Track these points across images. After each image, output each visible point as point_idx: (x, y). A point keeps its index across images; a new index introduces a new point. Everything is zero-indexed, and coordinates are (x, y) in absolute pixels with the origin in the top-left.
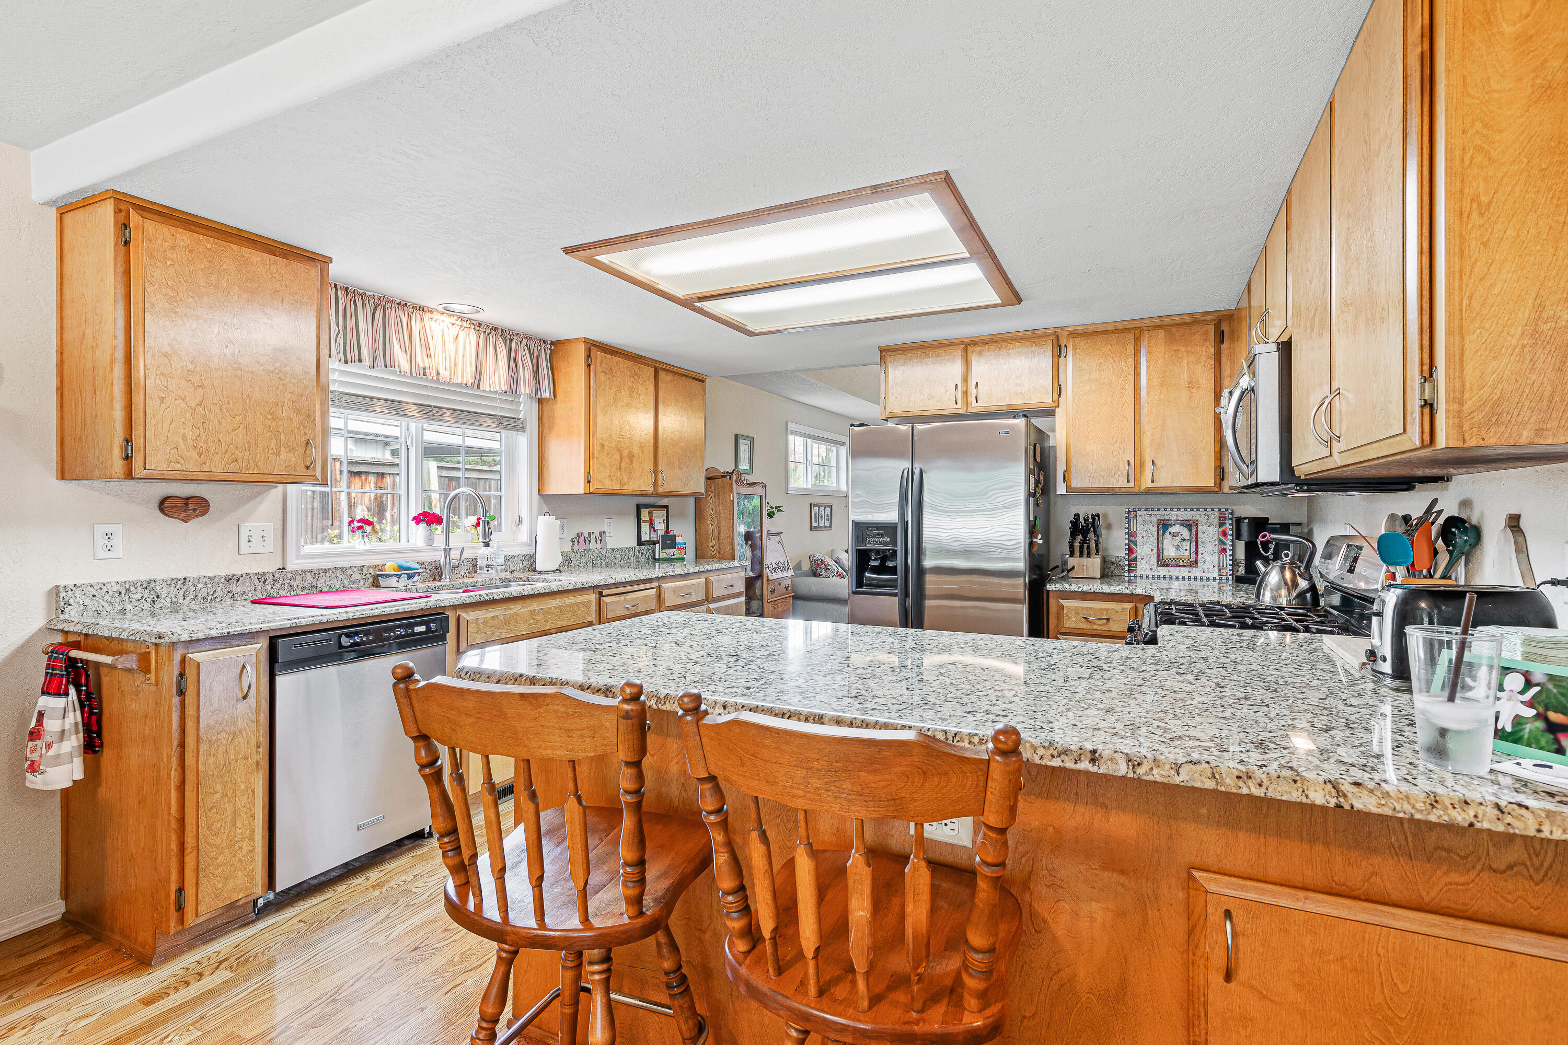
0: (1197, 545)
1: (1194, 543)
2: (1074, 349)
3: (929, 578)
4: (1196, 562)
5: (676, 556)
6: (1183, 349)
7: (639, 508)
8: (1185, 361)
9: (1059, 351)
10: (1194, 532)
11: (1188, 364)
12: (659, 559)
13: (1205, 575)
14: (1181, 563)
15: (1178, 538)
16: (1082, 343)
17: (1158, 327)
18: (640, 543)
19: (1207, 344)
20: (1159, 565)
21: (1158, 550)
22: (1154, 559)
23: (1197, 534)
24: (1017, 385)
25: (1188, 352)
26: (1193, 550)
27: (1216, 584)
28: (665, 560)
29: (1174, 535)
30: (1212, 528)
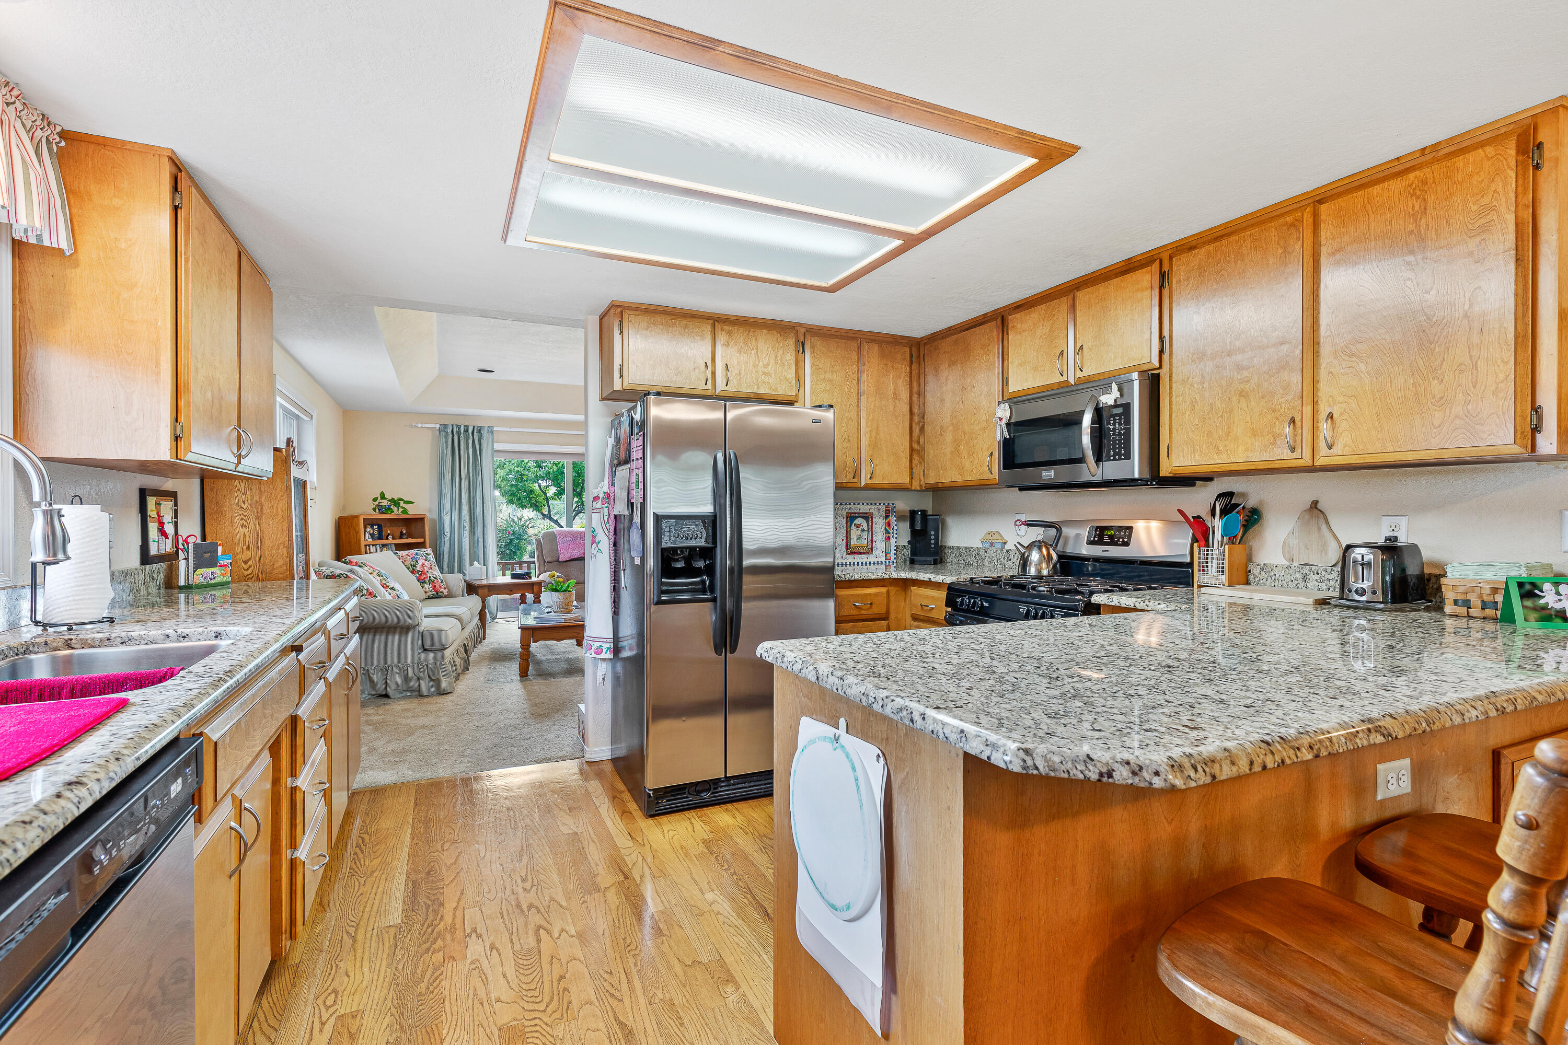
0: (872, 535)
1: (870, 533)
2: (813, 347)
3: (746, 578)
4: (872, 549)
5: (218, 580)
6: (890, 364)
7: (143, 494)
8: (891, 375)
9: (800, 347)
10: (870, 523)
11: (893, 378)
12: (188, 588)
13: (876, 560)
14: (862, 551)
15: (860, 529)
16: (818, 342)
17: (873, 341)
18: (146, 558)
19: (905, 363)
20: (847, 554)
21: (847, 540)
22: (844, 549)
23: (872, 525)
24: (764, 374)
25: (893, 367)
26: (870, 539)
27: (883, 566)
28: (201, 587)
29: (858, 526)
30: (882, 519)
